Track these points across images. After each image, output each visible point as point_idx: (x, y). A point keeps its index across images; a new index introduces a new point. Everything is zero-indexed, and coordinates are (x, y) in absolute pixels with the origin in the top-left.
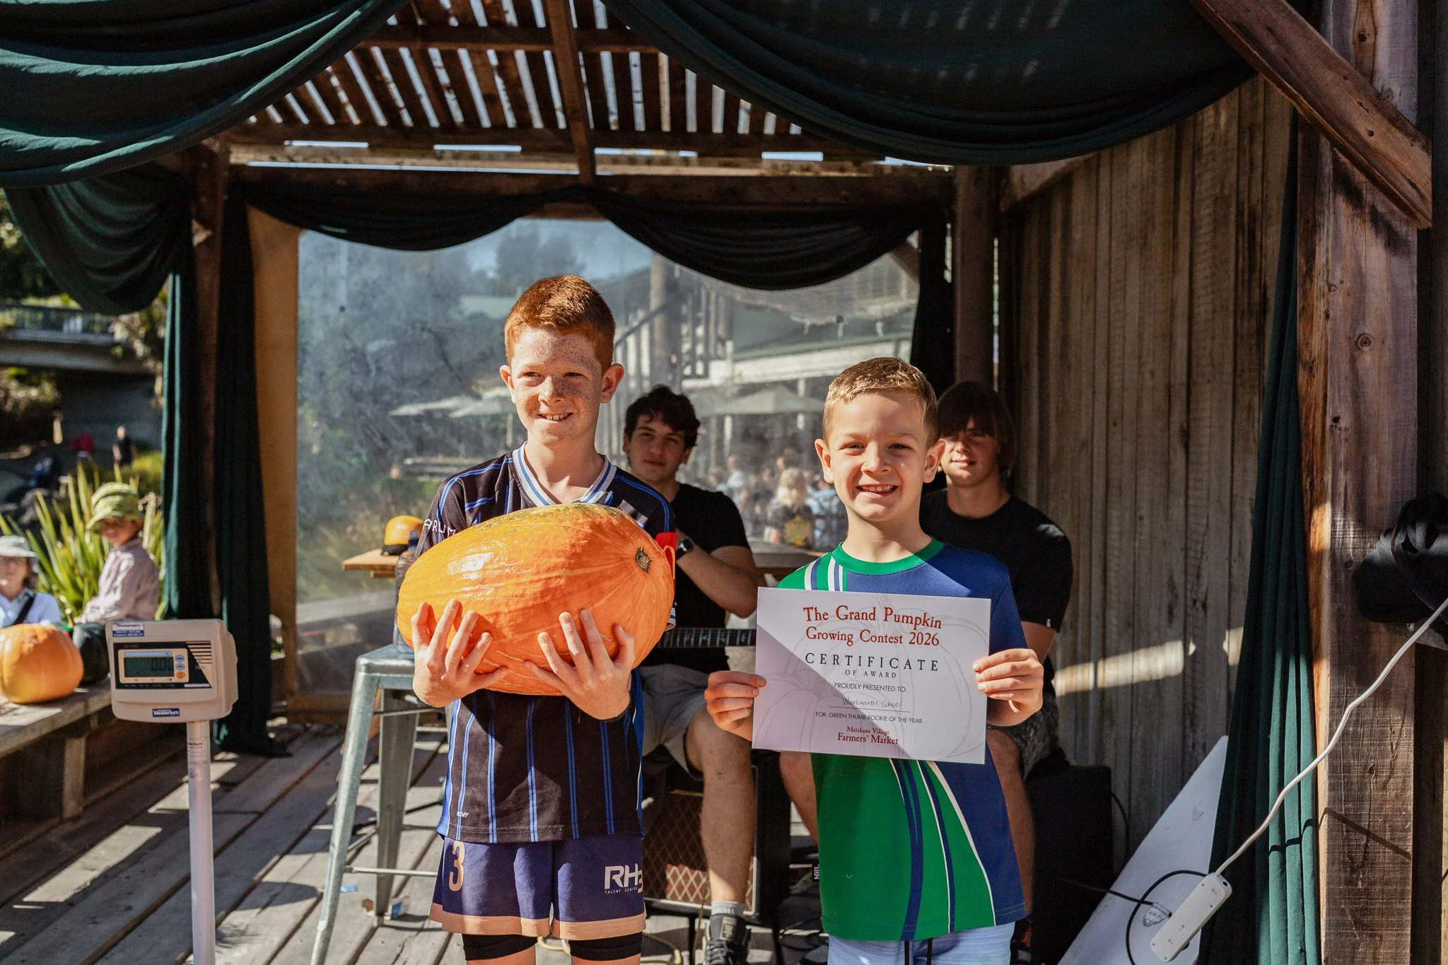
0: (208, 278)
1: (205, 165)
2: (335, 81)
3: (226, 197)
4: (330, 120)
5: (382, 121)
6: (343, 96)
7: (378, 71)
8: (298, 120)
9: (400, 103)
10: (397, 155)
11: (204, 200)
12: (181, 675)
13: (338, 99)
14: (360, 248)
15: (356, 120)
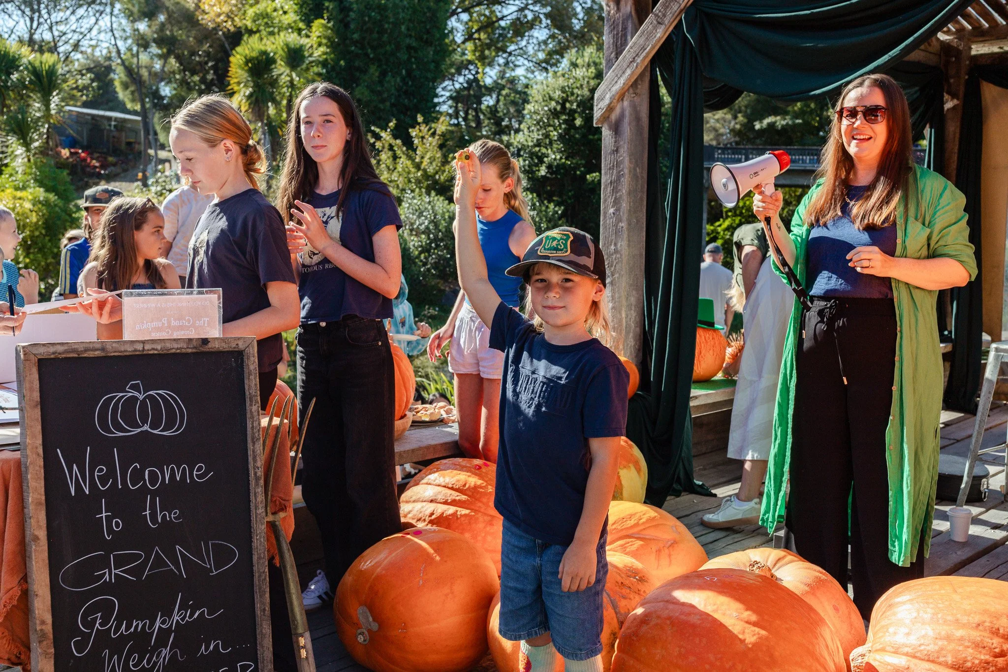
0: (953, 128)
1: (953, 58)
11: (952, 80)
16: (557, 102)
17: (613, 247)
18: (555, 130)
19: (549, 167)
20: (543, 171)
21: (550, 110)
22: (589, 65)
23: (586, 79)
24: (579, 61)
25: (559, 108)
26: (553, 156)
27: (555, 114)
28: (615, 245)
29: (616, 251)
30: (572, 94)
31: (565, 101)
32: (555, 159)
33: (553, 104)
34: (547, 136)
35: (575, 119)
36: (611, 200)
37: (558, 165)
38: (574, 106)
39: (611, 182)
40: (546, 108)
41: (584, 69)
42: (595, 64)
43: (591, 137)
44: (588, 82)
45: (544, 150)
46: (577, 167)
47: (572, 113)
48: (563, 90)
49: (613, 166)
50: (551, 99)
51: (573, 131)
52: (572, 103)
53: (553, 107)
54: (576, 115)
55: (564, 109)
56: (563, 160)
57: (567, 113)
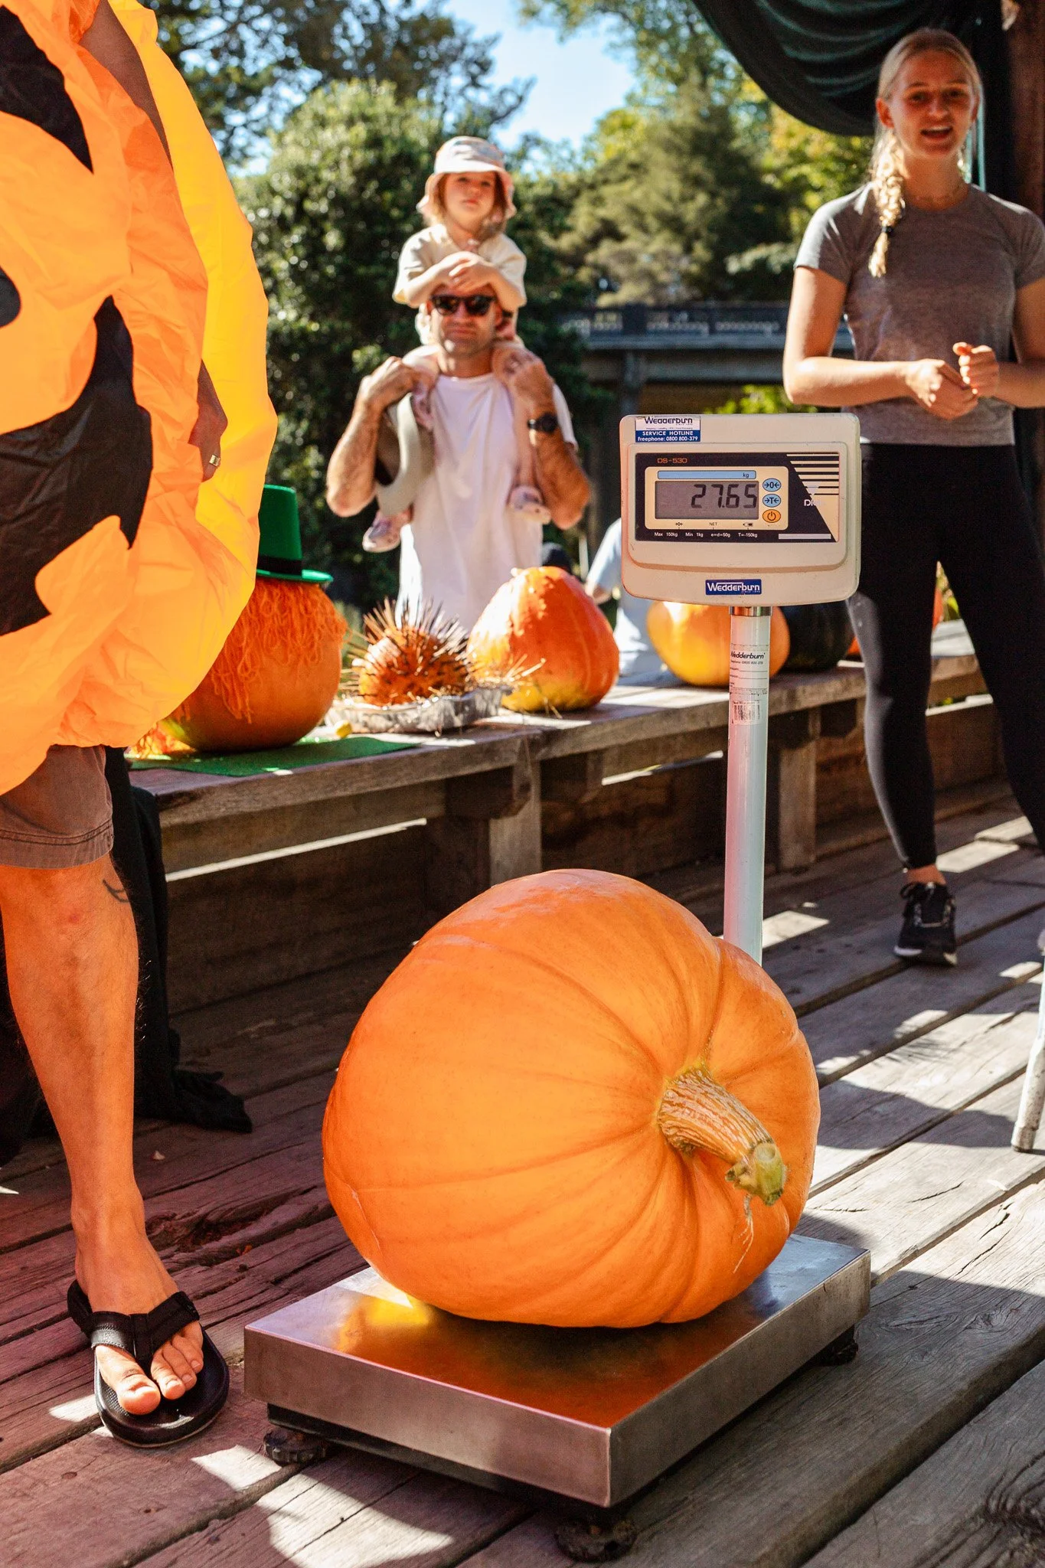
12: (772, 517)
16: (288, 201)
18: (284, 256)
21: (270, 217)
22: (350, 122)
23: (346, 152)
24: (331, 113)
25: (290, 212)
26: (283, 314)
27: (283, 225)
30: (318, 181)
31: (303, 195)
33: (278, 204)
35: (322, 234)
37: (291, 334)
38: (323, 207)
40: (264, 213)
41: (341, 128)
42: (365, 119)
43: (362, 270)
44: (351, 158)
46: (334, 335)
47: (317, 222)
48: (299, 172)
50: (274, 192)
51: (322, 259)
52: (317, 200)
53: (277, 212)
54: (328, 225)
55: (301, 214)
56: (304, 322)
57: (306, 220)
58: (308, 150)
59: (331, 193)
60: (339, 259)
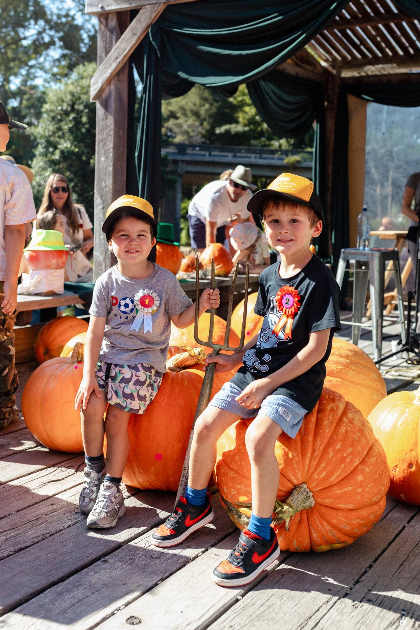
0: (331, 124)
1: (330, 78)
2: (379, 39)
3: (338, 91)
4: (380, 55)
5: (401, 53)
6: (383, 45)
7: (395, 33)
8: (367, 56)
9: (407, 45)
10: (409, 67)
11: (330, 92)
13: (381, 46)
14: (391, 108)
15: (390, 54)
16: (68, 105)
17: (103, 184)
18: (66, 124)
19: (62, 152)
20: (57, 156)
21: (62, 109)
24: (85, 74)
25: (69, 109)
26: (65, 145)
27: (67, 113)
28: (105, 182)
29: (106, 187)
30: (79, 98)
31: (74, 103)
32: (66, 147)
33: (65, 105)
34: (59, 129)
35: (81, 117)
36: (102, 152)
37: (68, 152)
38: (81, 107)
39: (102, 140)
40: (59, 108)
45: (57, 139)
47: (79, 113)
48: (73, 95)
49: (104, 128)
50: (63, 101)
51: (80, 126)
52: (80, 104)
53: (65, 108)
54: (83, 114)
55: (73, 109)
56: (73, 148)
57: (75, 112)
58: (76, 87)
59: (85, 103)
60: (87, 126)
